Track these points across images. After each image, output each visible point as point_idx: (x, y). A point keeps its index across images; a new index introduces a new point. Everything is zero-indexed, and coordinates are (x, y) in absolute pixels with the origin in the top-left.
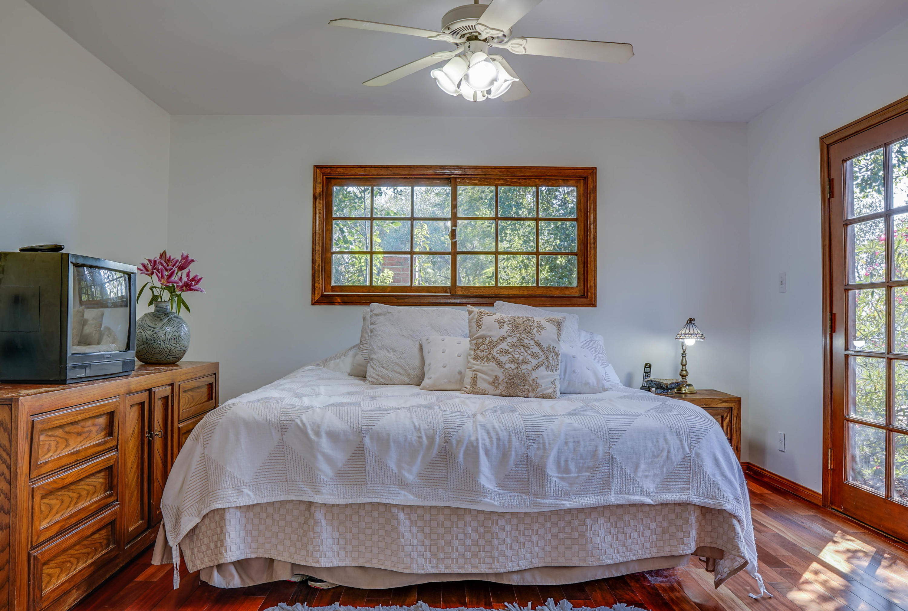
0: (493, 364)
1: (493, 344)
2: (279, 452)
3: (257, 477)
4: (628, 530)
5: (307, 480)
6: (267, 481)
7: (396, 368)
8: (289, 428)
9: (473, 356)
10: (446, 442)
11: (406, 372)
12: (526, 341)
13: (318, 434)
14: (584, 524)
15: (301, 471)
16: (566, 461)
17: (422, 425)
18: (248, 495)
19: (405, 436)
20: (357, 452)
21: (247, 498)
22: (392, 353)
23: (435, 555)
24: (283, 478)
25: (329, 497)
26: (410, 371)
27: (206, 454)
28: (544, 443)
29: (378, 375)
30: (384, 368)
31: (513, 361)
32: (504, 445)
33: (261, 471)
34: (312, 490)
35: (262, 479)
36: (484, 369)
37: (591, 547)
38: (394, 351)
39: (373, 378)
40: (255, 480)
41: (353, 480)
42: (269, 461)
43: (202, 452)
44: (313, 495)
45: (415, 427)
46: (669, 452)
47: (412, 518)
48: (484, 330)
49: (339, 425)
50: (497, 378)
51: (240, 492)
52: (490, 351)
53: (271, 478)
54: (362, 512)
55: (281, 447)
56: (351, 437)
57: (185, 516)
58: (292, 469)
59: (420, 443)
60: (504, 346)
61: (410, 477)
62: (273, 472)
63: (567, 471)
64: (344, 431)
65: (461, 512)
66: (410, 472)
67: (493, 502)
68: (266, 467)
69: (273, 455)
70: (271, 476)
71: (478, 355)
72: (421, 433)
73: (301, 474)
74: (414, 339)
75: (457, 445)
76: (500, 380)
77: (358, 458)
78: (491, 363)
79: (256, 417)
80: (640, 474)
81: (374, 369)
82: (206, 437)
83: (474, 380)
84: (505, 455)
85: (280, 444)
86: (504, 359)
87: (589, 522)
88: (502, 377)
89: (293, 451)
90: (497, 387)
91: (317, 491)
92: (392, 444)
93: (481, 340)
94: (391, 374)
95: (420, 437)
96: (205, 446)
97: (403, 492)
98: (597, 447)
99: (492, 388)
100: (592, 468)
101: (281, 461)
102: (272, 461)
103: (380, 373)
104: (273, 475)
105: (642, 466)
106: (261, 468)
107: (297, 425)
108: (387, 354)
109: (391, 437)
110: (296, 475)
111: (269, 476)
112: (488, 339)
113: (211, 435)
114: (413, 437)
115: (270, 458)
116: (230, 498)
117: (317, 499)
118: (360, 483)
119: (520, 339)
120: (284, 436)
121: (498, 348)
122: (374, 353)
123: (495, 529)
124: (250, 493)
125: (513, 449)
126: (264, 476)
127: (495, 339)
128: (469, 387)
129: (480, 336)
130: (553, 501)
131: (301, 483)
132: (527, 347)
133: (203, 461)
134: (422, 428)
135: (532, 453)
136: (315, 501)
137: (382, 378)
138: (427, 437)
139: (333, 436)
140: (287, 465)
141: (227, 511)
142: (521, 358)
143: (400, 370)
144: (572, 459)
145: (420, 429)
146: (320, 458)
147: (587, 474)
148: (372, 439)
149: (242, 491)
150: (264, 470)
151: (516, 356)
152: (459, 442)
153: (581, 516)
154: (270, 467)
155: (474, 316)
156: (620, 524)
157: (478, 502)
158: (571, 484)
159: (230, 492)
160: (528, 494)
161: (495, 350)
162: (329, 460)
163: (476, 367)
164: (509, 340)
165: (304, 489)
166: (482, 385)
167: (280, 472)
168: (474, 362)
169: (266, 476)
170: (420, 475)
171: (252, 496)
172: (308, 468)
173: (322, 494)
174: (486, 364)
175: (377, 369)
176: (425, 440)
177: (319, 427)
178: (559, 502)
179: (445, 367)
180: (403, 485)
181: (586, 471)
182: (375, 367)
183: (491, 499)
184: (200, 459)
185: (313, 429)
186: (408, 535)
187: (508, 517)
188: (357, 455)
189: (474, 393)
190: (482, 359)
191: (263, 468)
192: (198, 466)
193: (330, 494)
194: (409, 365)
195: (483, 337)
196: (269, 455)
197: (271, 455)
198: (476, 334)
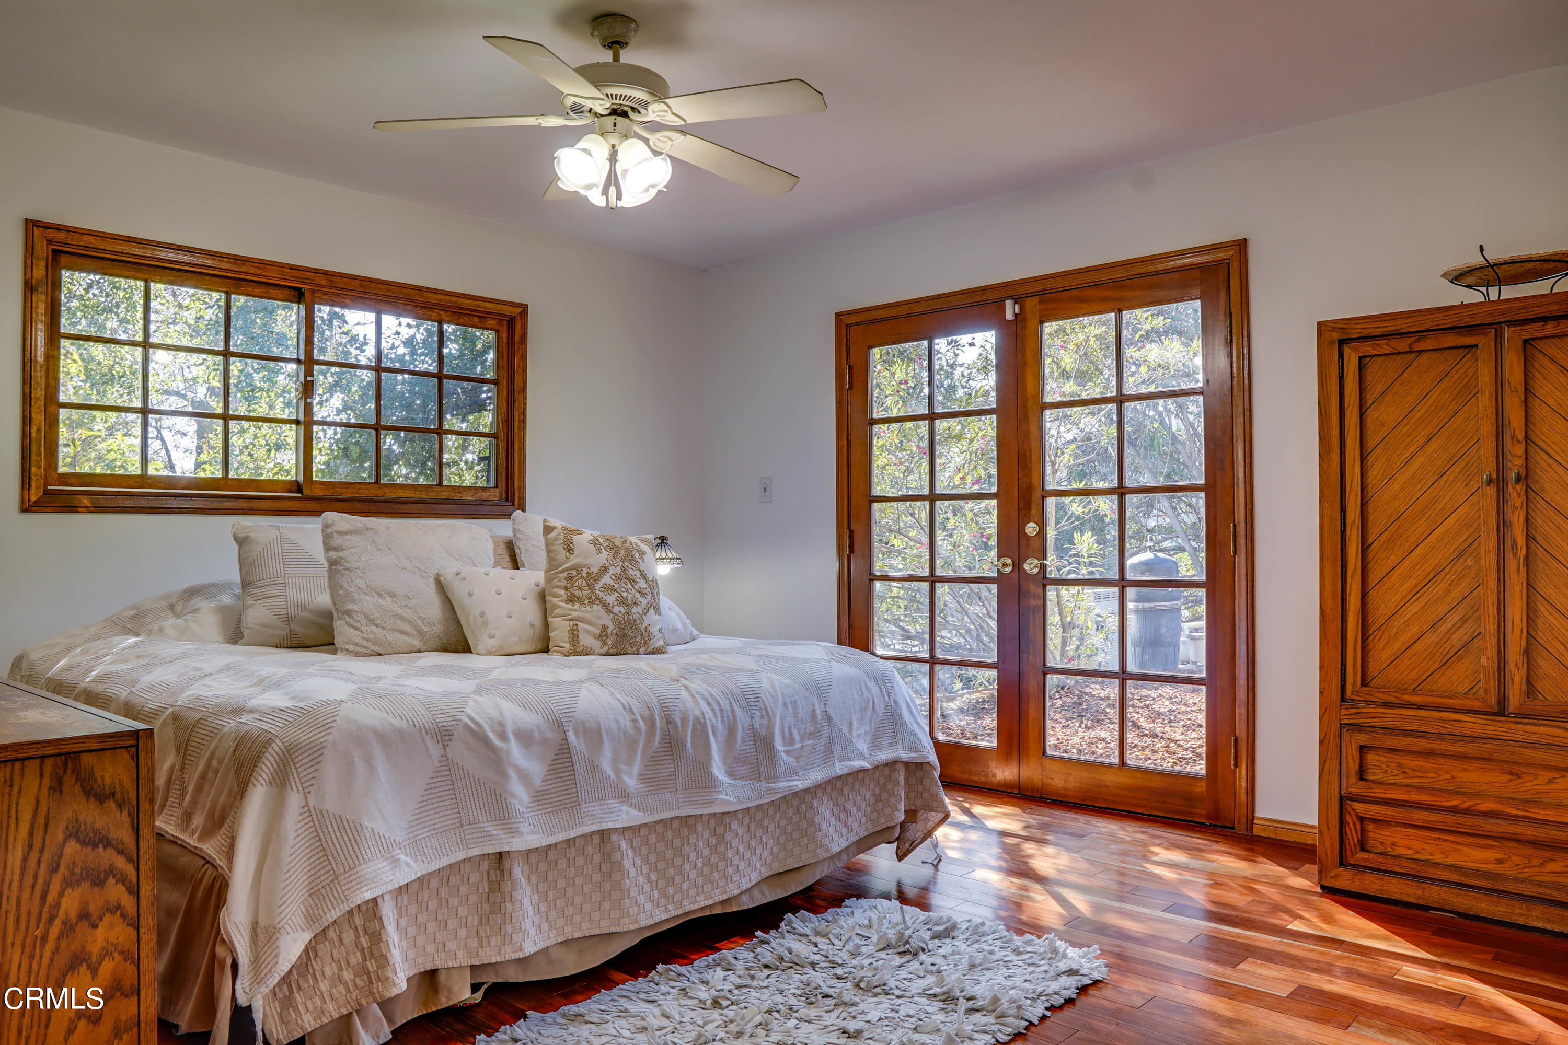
0: (597, 608)
1: (593, 579)
2: (443, 779)
3: (413, 829)
4: (849, 806)
5: (493, 816)
6: (428, 834)
7: (400, 624)
8: (455, 732)
9: (565, 597)
10: (669, 722)
11: (417, 630)
12: (631, 572)
13: (503, 736)
14: (812, 807)
15: (482, 805)
16: (790, 729)
17: (631, 704)
18: (408, 865)
19: (618, 722)
20: (560, 757)
21: (407, 869)
22: (389, 599)
23: (664, 894)
24: (454, 821)
25: (532, 837)
26: (425, 629)
27: (311, 805)
28: (766, 709)
29: (368, 640)
30: (377, 626)
31: (623, 602)
32: (728, 717)
33: (419, 816)
34: (505, 831)
35: (421, 831)
36: (588, 616)
37: (819, 835)
38: (392, 595)
39: (356, 644)
40: (411, 835)
41: (559, 803)
42: (429, 797)
43: (304, 803)
44: (509, 840)
45: (624, 706)
46: (874, 702)
47: (635, 845)
48: (577, 557)
49: (528, 719)
50: (605, 627)
51: (395, 862)
52: (591, 587)
53: (436, 826)
54: (572, 852)
55: (445, 768)
56: (549, 735)
57: (288, 934)
58: (468, 803)
59: (637, 729)
60: (607, 579)
61: (631, 783)
62: (437, 815)
63: (791, 742)
64: (537, 726)
65: (691, 821)
66: (630, 775)
67: (728, 797)
68: (424, 809)
69: (434, 785)
70: (434, 822)
71: (574, 596)
72: (634, 714)
73: (483, 809)
74: (424, 574)
75: (682, 725)
76: (609, 631)
77: (561, 766)
78: (595, 606)
79: (397, 722)
80: (854, 733)
81: (356, 629)
82: (305, 773)
83: (574, 635)
84: (731, 732)
85: (443, 764)
86: (611, 599)
87: (815, 803)
88: (611, 627)
89: (466, 772)
90: (604, 643)
91: (513, 831)
92: (605, 737)
93: (574, 573)
94: (391, 637)
95: (634, 721)
96: (306, 791)
97: (625, 808)
98: (813, 705)
99: (599, 643)
100: (815, 733)
101: (448, 793)
102: (433, 796)
103: (371, 636)
104: (438, 820)
105: (855, 724)
106: (417, 811)
107: (467, 727)
108: (380, 601)
109: (602, 727)
110: (475, 813)
111: (431, 823)
112: (585, 570)
113: (316, 767)
114: (625, 721)
115: (429, 792)
116: (383, 876)
117: (517, 844)
118: (569, 805)
119: (624, 570)
120: (448, 749)
121: (601, 584)
122: (354, 601)
123: (728, 837)
124: (409, 860)
125: (739, 722)
126: (423, 825)
127: (595, 570)
128: (567, 645)
129: (573, 565)
130: (785, 784)
131: (486, 824)
132: (632, 581)
133: (308, 820)
134: (633, 707)
135: (757, 722)
136: (513, 849)
137: (374, 643)
138: (643, 719)
139: (525, 737)
140: (459, 799)
141: (380, 901)
142: (630, 596)
143: (408, 628)
144: (795, 725)
145: (631, 709)
146: (512, 774)
147: (811, 742)
148: (576, 732)
149: (399, 860)
150: (422, 815)
151: (625, 594)
152: (684, 720)
153: (808, 798)
154: (430, 807)
155: (559, 534)
156: (841, 800)
157: (712, 802)
158: (797, 758)
159: (380, 866)
160: (759, 779)
161: (597, 587)
162: (524, 777)
163: (574, 614)
164: (612, 570)
165: (494, 833)
166: (587, 640)
167: (449, 812)
168: (569, 606)
169: (427, 824)
170: (642, 778)
171: (413, 864)
172: (494, 798)
173: (522, 834)
174: (588, 608)
175: (364, 629)
176: (642, 724)
177: (501, 724)
178: (791, 783)
179: (511, 617)
180: (624, 796)
181: (809, 739)
182: (358, 625)
183: (726, 794)
184: (301, 818)
185: (493, 731)
186: (633, 872)
187: (740, 816)
188: (561, 761)
189: (576, 653)
190: (580, 600)
191: (421, 810)
192: (299, 832)
193: (532, 833)
194: (423, 619)
195: (578, 568)
196: (427, 787)
197: (431, 786)
198: (564, 563)
